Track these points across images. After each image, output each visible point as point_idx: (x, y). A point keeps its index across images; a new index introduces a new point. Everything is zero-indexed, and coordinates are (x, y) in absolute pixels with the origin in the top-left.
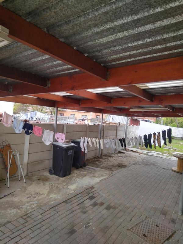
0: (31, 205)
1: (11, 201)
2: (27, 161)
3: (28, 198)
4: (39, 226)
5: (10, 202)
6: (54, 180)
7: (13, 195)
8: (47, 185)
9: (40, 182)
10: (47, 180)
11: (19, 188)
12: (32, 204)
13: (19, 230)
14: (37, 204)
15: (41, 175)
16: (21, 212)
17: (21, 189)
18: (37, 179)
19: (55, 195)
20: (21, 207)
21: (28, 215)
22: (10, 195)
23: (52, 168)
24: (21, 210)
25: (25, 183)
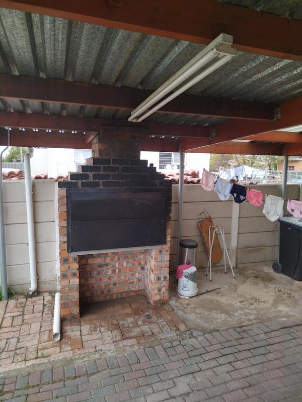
0: (246, 314)
1: (217, 301)
2: (236, 245)
3: (241, 302)
4: (262, 350)
5: (215, 302)
6: (284, 282)
7: (219, 293)
8: (271, 289)
9: (258, 282)
10: (271, 281)
11: (226, 285)
12: (248, 313)
13: (232, 346)
14: (255, 314)
15: (259, 271)
16: (233, 321)
17: (229, 286)
18: (253, 275)
19: (287, 308)
20: (231, 313)
21: (243, 328)
22: (214, 292)
23: (279, 261)
24: (231, 318)
25: (235, 278)
